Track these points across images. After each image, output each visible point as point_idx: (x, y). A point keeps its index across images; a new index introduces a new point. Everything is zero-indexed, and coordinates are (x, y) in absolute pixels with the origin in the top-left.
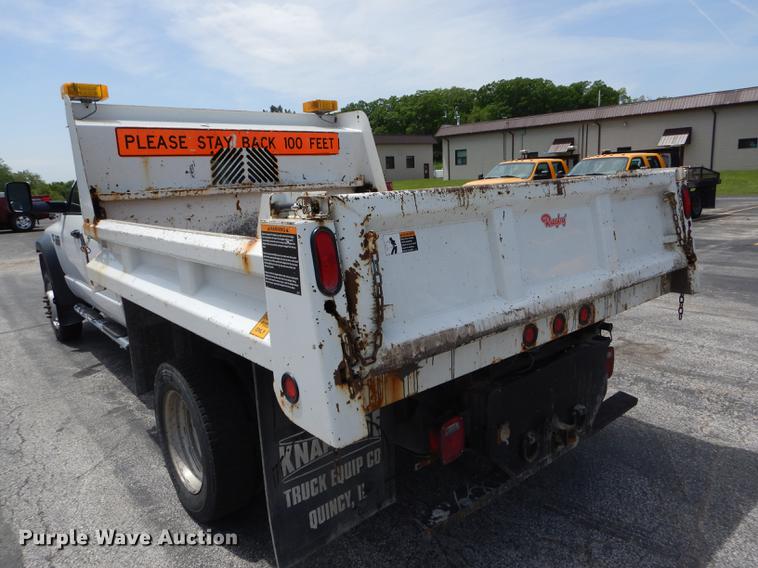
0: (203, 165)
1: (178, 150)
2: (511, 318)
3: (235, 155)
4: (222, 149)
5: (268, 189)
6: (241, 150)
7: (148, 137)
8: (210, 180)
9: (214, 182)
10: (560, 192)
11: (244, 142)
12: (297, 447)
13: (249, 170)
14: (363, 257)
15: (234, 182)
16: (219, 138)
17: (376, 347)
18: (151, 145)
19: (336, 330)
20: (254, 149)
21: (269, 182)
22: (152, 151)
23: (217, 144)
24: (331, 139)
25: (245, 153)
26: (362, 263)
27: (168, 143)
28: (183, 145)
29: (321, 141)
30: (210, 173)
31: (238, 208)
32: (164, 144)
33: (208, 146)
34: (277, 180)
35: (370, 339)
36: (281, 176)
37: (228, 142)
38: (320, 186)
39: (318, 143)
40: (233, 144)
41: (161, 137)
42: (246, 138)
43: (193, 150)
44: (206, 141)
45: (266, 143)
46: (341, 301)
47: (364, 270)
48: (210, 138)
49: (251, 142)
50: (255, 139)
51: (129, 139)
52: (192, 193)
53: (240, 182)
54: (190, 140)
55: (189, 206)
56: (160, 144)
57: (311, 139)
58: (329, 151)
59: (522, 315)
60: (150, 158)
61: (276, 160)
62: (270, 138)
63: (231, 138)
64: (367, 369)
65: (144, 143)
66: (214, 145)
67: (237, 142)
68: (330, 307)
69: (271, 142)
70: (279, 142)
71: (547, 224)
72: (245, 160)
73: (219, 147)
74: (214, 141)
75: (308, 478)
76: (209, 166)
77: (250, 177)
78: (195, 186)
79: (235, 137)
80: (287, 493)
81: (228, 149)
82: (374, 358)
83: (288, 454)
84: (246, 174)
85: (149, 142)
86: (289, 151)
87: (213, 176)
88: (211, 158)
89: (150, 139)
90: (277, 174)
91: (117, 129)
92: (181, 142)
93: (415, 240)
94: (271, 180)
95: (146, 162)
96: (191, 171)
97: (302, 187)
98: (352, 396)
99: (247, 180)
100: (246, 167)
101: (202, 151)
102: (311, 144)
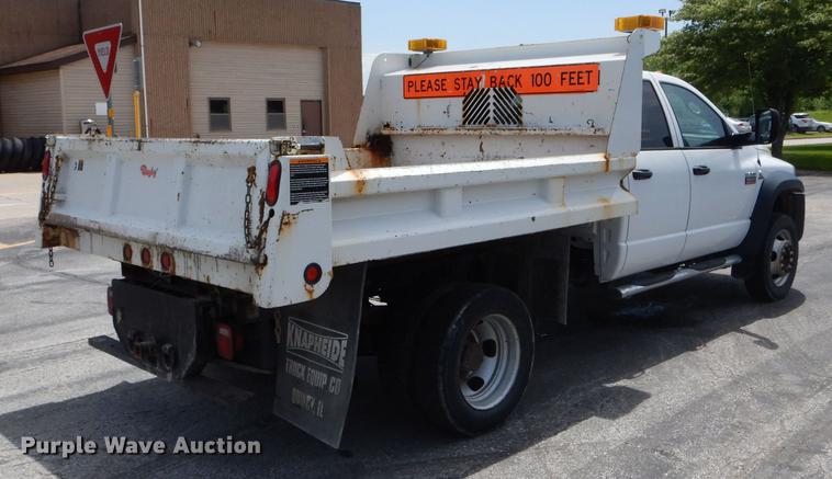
0: (457, 104)
1: (440, 93)
3: (483, 94)
4: (472, 90)
6: (488, 90)
8: (461, 119)
9: (464, 123)
11: (492, 82)
13: (494, 111)
15: (480, 123)
16: (470, 79)
18: (423, 88)
20: (500, 89)
22: (424, 94)
23: (469, 85)
24: (590, 72)
25: (492, 93)
27: (434, 86)
28: (444, 87)
29: (575, 76)
30: (462, 113)
31: (481, 150)
32: (431, 87)
33: (462, 86)
34: (521, 122)
36: (525, 119)
37: (478, 83)
39: (571, 78)
40: (482, 85)
41: (430, 82)
42: (495, 78)
43: (450, 92)
44: (461, 82)
45: (512, 81)
48: (464, 79)
49: (499, 79)
50: (502, 77)
51: (411, 84)
53: (485, 123)
54: (449, 83)
55: (443, 144)
56: (428, 87)
57: (563, 73)
58: (585, 87)
60: (422, 100)
61: (521, 100)
62: (515, 76)
63: (481, 78)
65: (419, 87)
66: (466, 85)
67: (486, 82)
69: (517, 80)
70: (526, 80)
71: (144, 173)
72: (491, 100)
73: (470, 88)
74: (467, 82)
76: (462, 106)
77: (494, 118)
79: (484, 76)
81: (478, 90)
84: (491, 115)
85: (422, 86)
86: (536, 89)
87: (464, 116)
88: (463, 98)
89: (423, 83)
90: (521, 115)
91: (405, 76)
92: (442, 84)
93: (82, 165)
94: (515, 123)
95: (419, 104)
96: (447, 112)
99: (491, 121)
100: (492, 108)
101: (457, 93)
102: (562, 79)
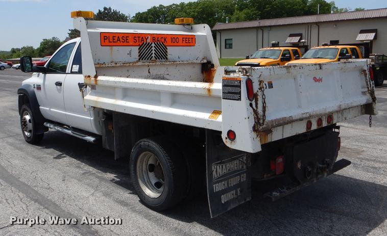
0: (135, 50)
1: (125, 43)
2: (304, 116)
3: (149, 45)
4: (143, 43)
5: (164, 63)
6: (152, 43)
7: (113, 37)
8: (138, 58)
9: (139, 59)
10: (321, 69)
11: (153, 40)
12: (218, 167)
14: (259, 89)
15: (148, 59)
16: (142, 38)
17: (264, 120)
18: (114, 41)
19: (253, 113)
20: (157, 43)
21: (163, 60)
22: (114, 44)
23: (142, 40)
24: (192, 38)
25: (153, 45)
26: (259, 91)
28: (127, 41)
30: (138, 54)
31: (149, 72)
32: (119, 40)
33: (138, 41)
34: (167, 58)
35: (262, 117)
36: (169, 57)
37: (146, 40)
38: (187, 62)
39: (186, 40)
40: (149, 41)
41: (118, 37)
44: (137, 39)
45: (163, 40)
46: (254, 103)
47: (260, 93)
48: (139, 37)
49: (156, 39)
50: (158, 38)
51: (106, 38)
52: (131, 64)
53: (150, 59)
55: (128, 71)
56: (118, 40)
59: (308, 115)
61: (167, 49)
63: (148, 37)
64: (261, 127)
65: (111, 40)
66: (140, 41)
67: (150, 40)
68: (251, 105)
69: (165, 40)
71: (315, 81)
72: (153, 48)
73: (143, 42)
74: (140, 39)
75: (221, 181)
76: (138, 51)
78: (131, 61)
79: (149, 37)
80: (214, 186)
81: (146, 43)
82: (263, 124)
83: (215, 169)
84: (153, 55)
85: (113, 39)
86: (173, 44)
87: (139, 56)
88: (139, 47)
89: (114, 38)
91: (101, 33)
92: (127, 39)
93: (272, 84)
94: (164, 59)
95: (111, 49)
96: (130, 54)
97: (179, 63)
98: (257, 136)
100: (153, 52)
101: (135, 44)
102: (183, 41)
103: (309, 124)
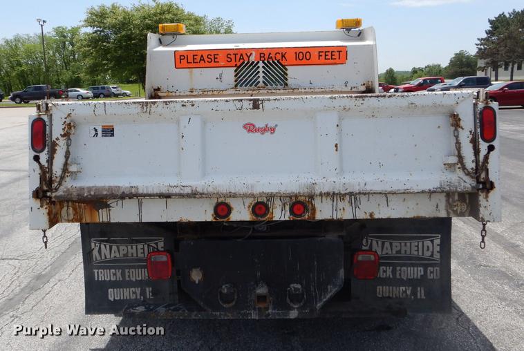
0: (229, 74)
1: (213, 64)
3: (254, 65)
4: (243, 63)
5: (274, 91)
6: (258, 62)
7: (194, 55)
8: (233, 84)
9: (236, 86)
11: (261, 57)
12: (102, 246)
13: (263, 77)
14: (62, 136)
15: (251, 85)
16: (242, 55)
18: (195, 61)
19: (38, 171)
20: (268, 62)
21: (279, 86)
23: (240, 59)
24: (339, 52)
25: (261, 64)
26: (61, 138)
27: (206, 59)
28: (216, 60)
29: (330, 54)
30: (234, 79)
32: (204, 60)
33: (233, 60)
34: (286, 85)
35: (58, 180)
36: (290, 82)
37: (249, 57)
38: (320, 90)
39: (326, 55)
40: (252, 59)
41: (202, 56)
42: (262, 54)
43: (222, 64)
44: (233, 57)
45: (279, 57)
46: (44, 157)
47: (62, 143)
48: (235, 54)
49: (267, 56)
50: (270, 54)
51: (182, 57)
52: (215, 93)
53: (256, 86)
54: (221, 56)
56: (201, 60)
57: (319, 52)
58: (337, 61)
60: (194, 69)
61: (286, 70)
62: (283, 53)
63: (251, 54)
65: (191, 60)
66: (238, 60)
67: (256, 57)
68: (37, 159)
69: (283, 56)
70: (291, 57)
72: (261, 70)
73: (242, 61)
74: (238, 57)
75: (110, 268)
76: (234, 74)
77: (263, 82)
78: (222, 88)
79: (254, 53)
80: (96, 271)
81: (248, 62)
83: (97, 248)
84: (261, 79)
85: (194, 59)
86: (299, 62)
87: (236, 81)
88: (235, 68)
89: (195, 57)
90: (287, 80)
91: (175, 51)
92: (215, 58)
93: (113, 130)
94: (281, 85)
95: (191, 72)
96: (220, 78)
97: (303, 91)
98: (42, 206)
99: (261, 84)
100: (261, 75)
101: (229, 64)
102: (319, 56)
103: (223, 208)
